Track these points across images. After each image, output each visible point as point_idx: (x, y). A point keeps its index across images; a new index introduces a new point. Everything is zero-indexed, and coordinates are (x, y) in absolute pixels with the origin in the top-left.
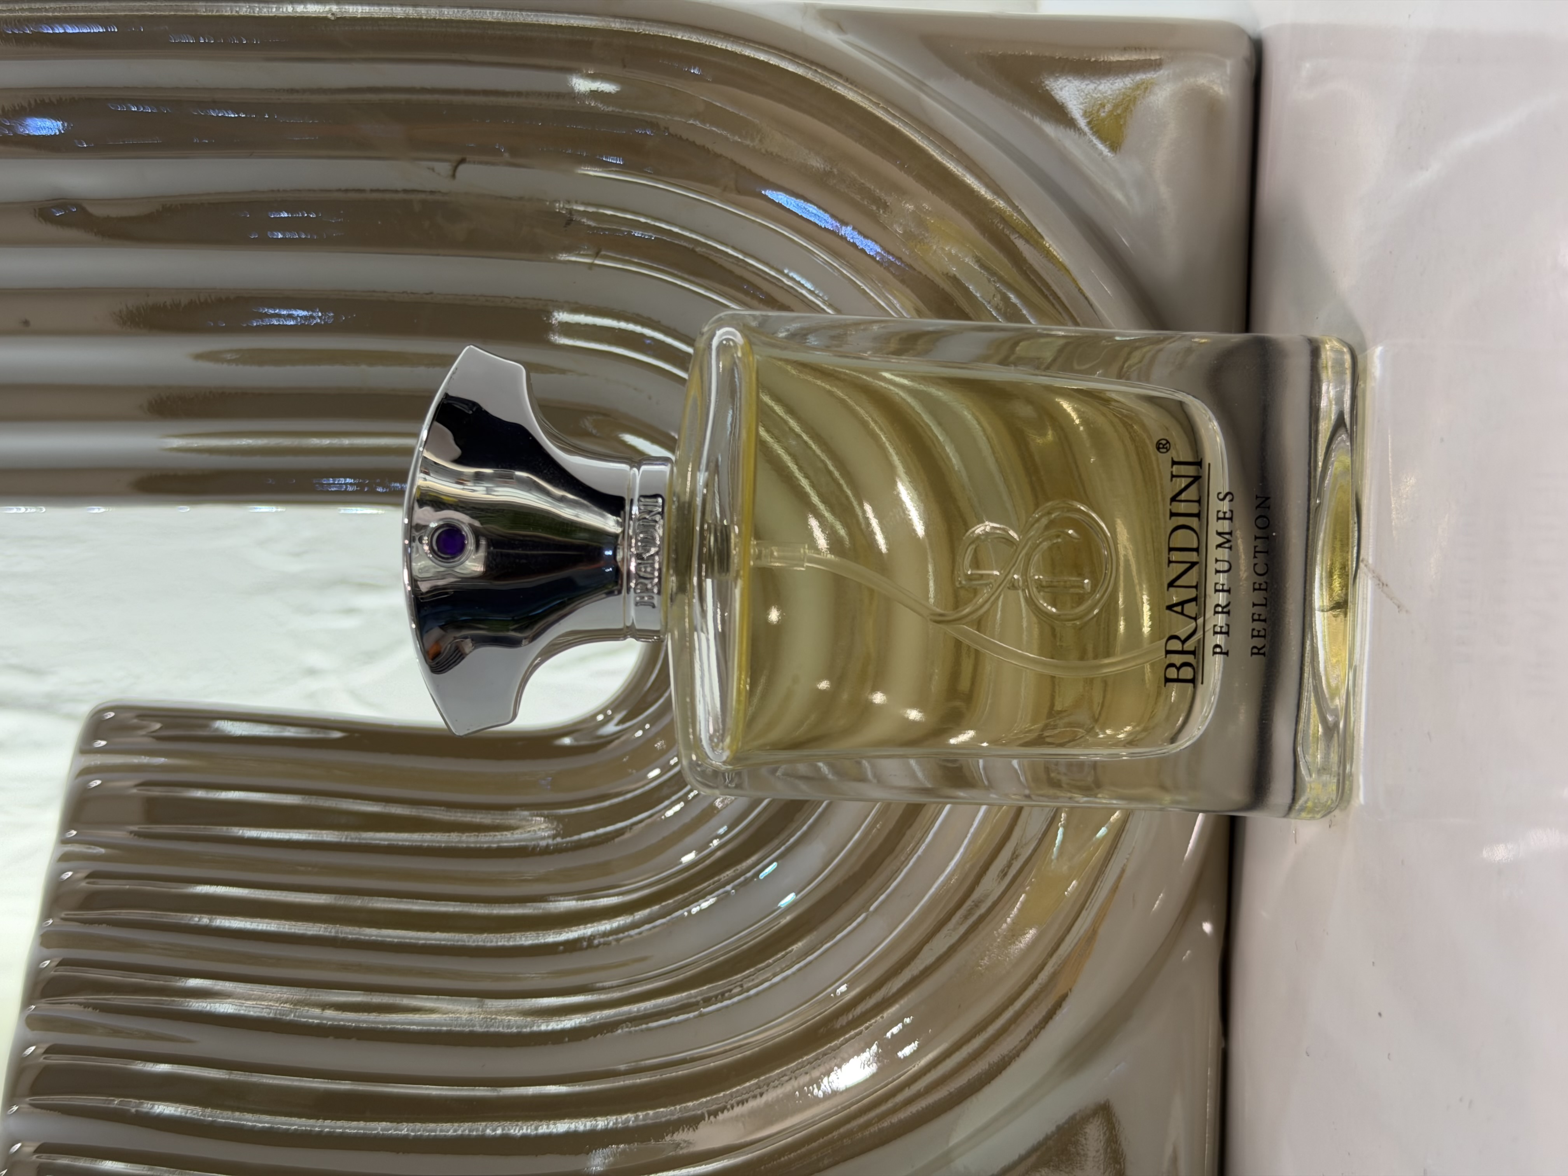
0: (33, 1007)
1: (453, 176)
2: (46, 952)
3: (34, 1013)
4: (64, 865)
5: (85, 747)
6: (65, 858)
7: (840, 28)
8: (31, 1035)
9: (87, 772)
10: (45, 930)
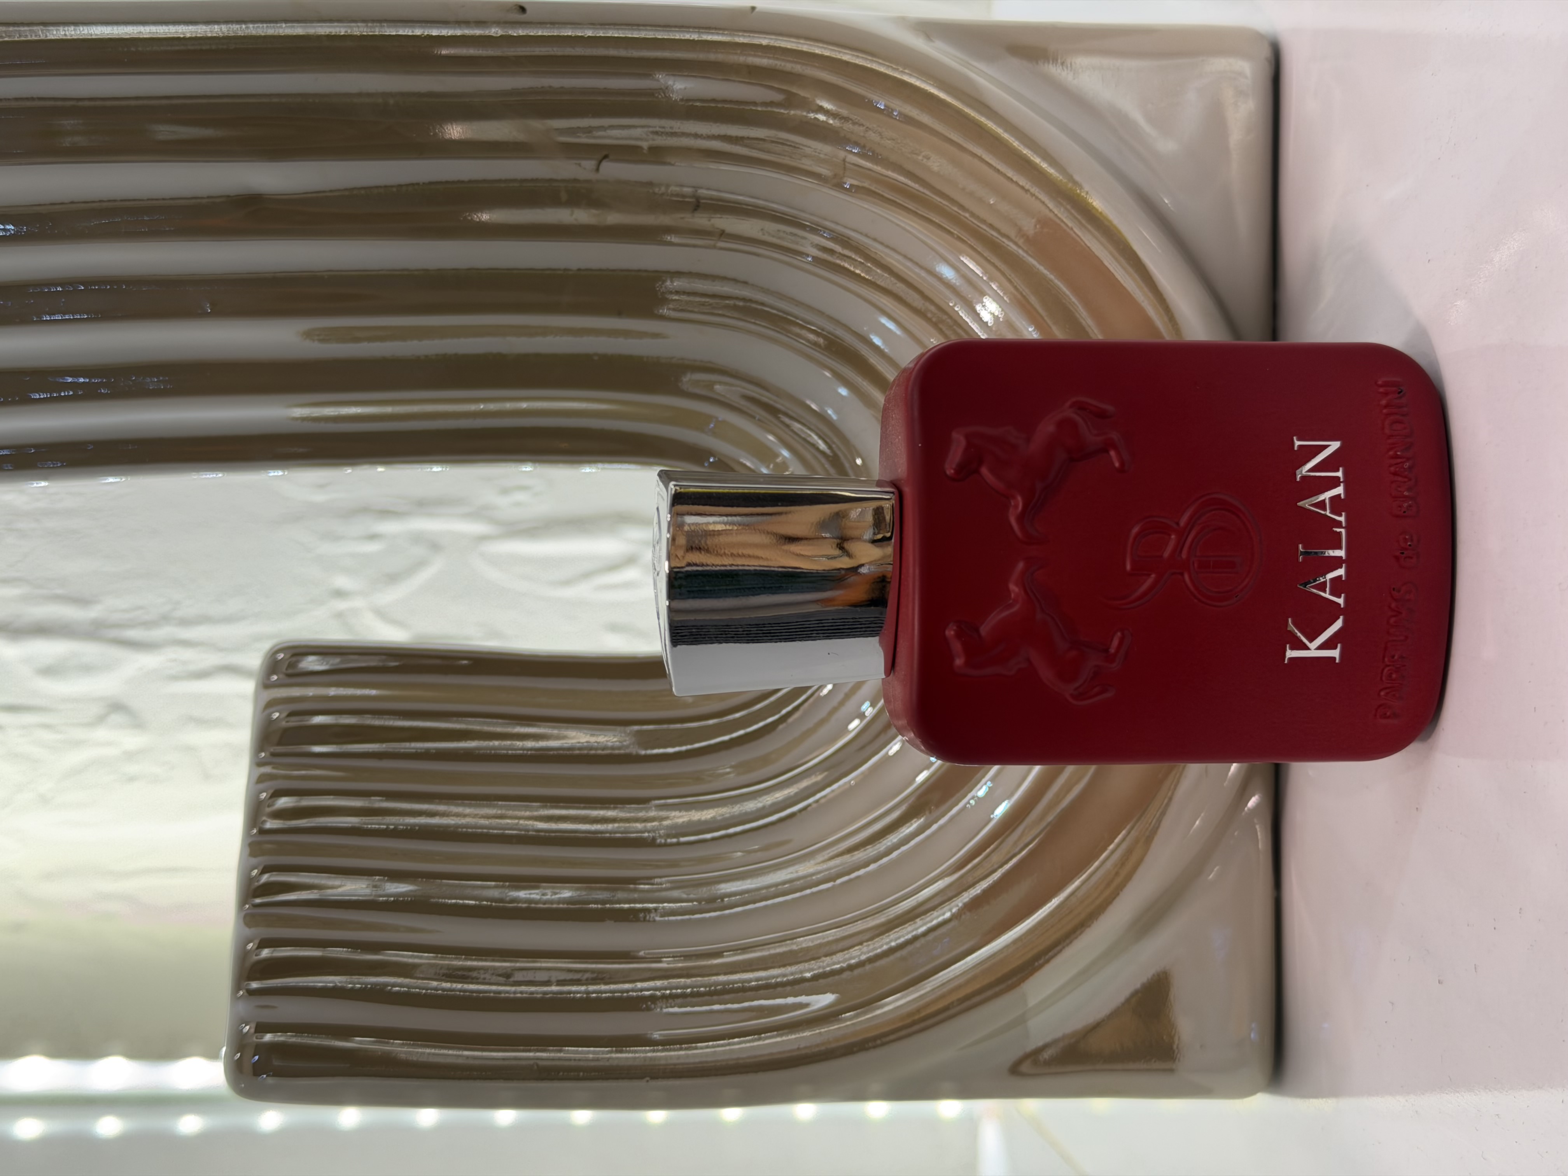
0: (247, 906)
1: (597, 170)
2: (255, 861)
3: (249, 911)
4: (261, 786)
5: (266, 685)
6: (261, 779)
7: (928, 37)
8: (248, 932)
9: (271, 704)
10: (250, 840)
